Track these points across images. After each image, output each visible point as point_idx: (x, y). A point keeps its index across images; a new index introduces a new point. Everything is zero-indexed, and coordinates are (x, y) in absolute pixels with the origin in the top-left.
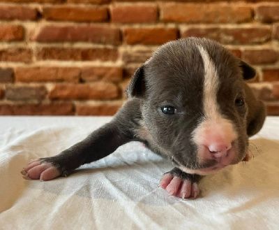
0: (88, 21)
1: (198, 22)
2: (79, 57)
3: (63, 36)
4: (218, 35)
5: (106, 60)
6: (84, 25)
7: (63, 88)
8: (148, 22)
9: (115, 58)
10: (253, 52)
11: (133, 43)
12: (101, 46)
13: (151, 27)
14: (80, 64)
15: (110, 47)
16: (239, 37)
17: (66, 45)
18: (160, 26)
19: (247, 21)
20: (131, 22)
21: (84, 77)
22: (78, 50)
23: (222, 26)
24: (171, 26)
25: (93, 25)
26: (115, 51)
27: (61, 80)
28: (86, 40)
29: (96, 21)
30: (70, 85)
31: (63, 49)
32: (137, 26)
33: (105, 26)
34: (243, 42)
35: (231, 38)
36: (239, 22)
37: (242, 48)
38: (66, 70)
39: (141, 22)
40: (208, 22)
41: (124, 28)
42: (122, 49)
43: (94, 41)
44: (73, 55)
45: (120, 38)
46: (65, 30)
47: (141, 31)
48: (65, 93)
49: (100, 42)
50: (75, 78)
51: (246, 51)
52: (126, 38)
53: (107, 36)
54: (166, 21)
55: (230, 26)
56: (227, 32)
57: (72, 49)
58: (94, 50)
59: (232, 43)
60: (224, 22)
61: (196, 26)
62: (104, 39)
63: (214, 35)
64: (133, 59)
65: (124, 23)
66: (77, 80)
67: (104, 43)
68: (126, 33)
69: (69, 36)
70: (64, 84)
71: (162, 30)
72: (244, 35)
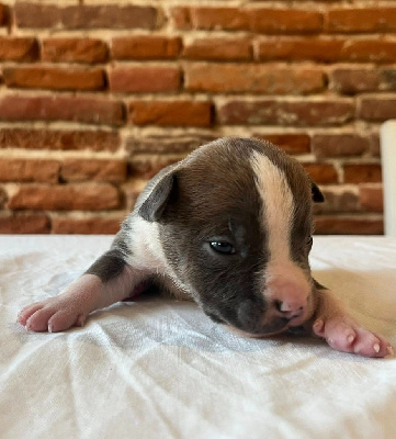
0: (73, 90)
1: (243, 93)
2: (58, 143)
3: (33, 111)
4: (274, 111)
5: (100, 149)
6: (67, 95)
7: (32, 192)
8: (166, 91)
9: (114, 146)
10: (328, 137)
11: (142, 124)
12: (93, 128)
13: (171, 99)
14: (60, 155)
15: (107, 129)
16: (305, 115)
17: (39, 126)
18: (183, 98)
19: (317, 91)
20: (139, 92)
21: (65, 177)
22: (57, 133)
23: (280, 99)
24: (201, 98)
25: (79, 95)
26: (116, 135)
27: (30, 180)
28: (69, 119)
29: (85, 90)
30: (44, 187)
31: (34, 132)
32: (148, 98)
33: (100, 97)
34: (312, 124)
35: (293, 117)
36: (306, 93)
37: (311, 132)
38: (38, 164)
39: (155, 92)
40: (258, 93)
41: (129, 100)
42: (126, 133)
43: (81, 121)
44: (49, 141)
45: (122, 116)
46: (37, 102)
47: (155, 105)
48: (35, 200)
49: (91, 122)
50: (52, 176)
51: (316, 136)
52: (132, 116)
53: (102, 111)
54: (194, 91)
55: (291, 99)
56: (287, 107)
57: (48, 132)
58: (82, 134)
59: (295, 124)
60: (281, 92)
61: (239, 98)
62: (97, 117)
63: (268, 111)
64: (142, 147)
65: (129, 93)
66: (55, 180)
67: (98, 124)
68: (132, 108)
69: (43, 112)
70: (34, 185)
71: (187, 104)
72: (314, 112)
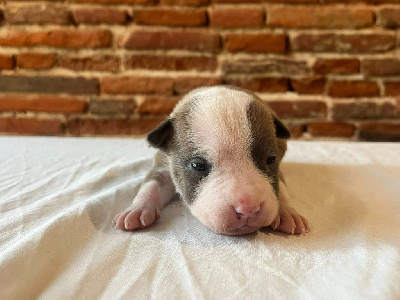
0: (184, 26)
1: (310, 27)
2: (173, 66)
3: (155, 42)
4: (334, 42)
5: (203, 69)
6: (179, 30)
7: (154, 101)
8: (253, 26)
9: (213, 68)
10: (374, 62)
11: (234, 51)
12: (198, 54)
13: (256, 32)
14: (174, 74)
15: (208, 55)
16: (357, 44)
17: (159, 53)
18: (266, 31)
19: (367, 26)
20: (233, 27)
21: (178, 89)
22: (172, 58)
23: (338, 32)
24: (279, 31)
25: (189, 30)
26: (214, 60)
27: (152, 92)
28: (181, 47)
29: (193, 26)
30: (162, 98)
31: (155, 58)
32: (239, 32)
33: (203, 31)
34: (362, 51)
35: (348, 46)
36: (358, 28)
37: (361, 57)
38: (159, 81)
39: (244, 27)
40: (322, 28)
41: (224, 33)
42: (222, 58)
43: (189, 49)
44: (166, 64)
45: (220, 45)
46: (158, 35)
47: (244, 37)
48: (156, 107)
49: (197, 50)
50: (168, 90)
51: (365, 61)
52: (227, 45)
53: (205, 42)
54: (273, 26)
55: (347, 32)
56: (344, 39)
57: (165, 57)
58: (190, 59)
59: (349, 51)
60: (340, 27)
61: (307, 32)
62: (201, 46)
63: (329, 42)
64: (234, 68)
65: (225, 28)
66: (170, 93)
67: (202, 51)
68: (228, 39)
69: (162, 43)
70: (156, 97)
71: (268, 36)
72: (364, 42)
